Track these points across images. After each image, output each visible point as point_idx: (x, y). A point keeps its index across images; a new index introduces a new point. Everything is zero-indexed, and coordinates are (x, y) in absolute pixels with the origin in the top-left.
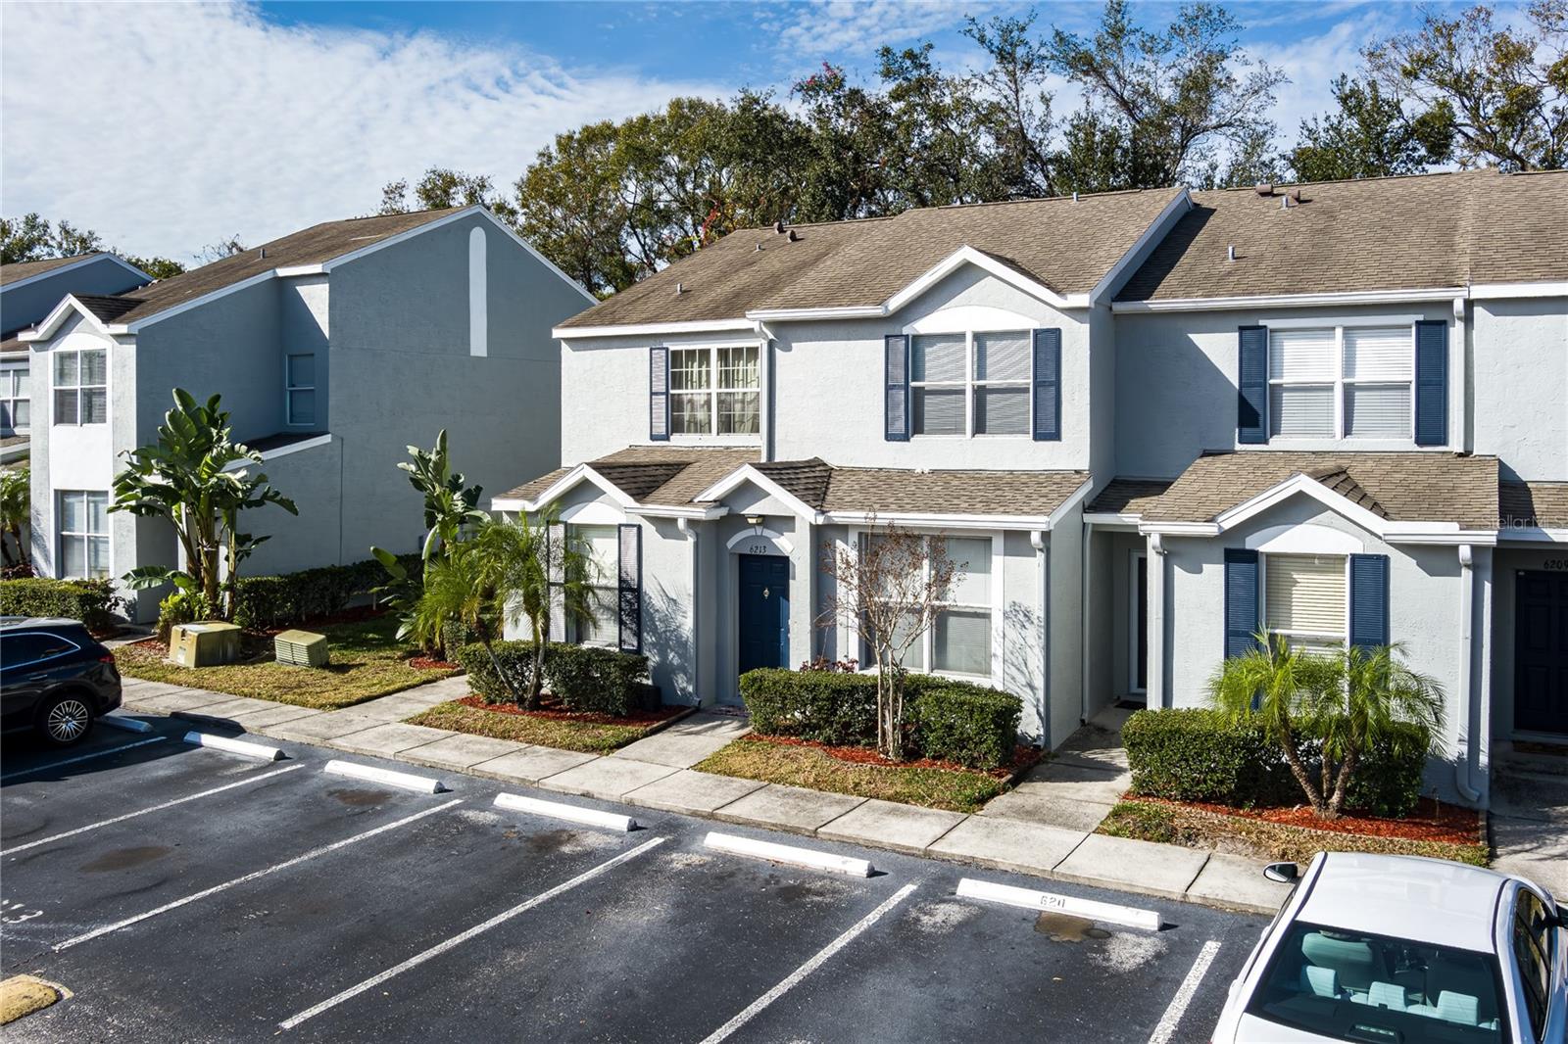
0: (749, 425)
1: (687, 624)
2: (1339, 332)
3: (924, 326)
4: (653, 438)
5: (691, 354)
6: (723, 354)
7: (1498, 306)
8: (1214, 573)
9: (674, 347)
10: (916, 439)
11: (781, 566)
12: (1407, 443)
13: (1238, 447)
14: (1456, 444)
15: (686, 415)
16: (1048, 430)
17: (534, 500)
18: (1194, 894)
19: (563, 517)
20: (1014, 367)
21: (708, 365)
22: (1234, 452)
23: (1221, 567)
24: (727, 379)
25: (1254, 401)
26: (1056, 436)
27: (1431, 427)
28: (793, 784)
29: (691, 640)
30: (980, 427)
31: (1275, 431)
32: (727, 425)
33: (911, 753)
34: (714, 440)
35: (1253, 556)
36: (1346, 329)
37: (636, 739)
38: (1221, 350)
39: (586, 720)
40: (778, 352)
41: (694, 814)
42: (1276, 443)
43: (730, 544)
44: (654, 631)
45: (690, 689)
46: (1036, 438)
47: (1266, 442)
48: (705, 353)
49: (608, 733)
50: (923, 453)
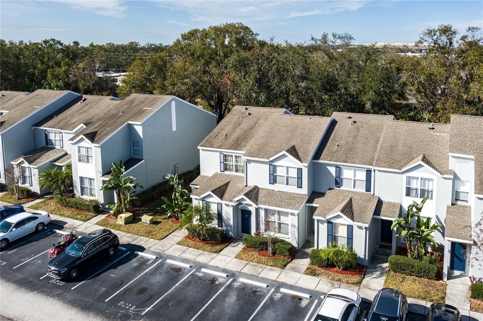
0: (241, 171)
1: (231, 222)
2: (353, 170)
3: (276, 164)
4: (221, 171)
5: (229, 155)
6: (236, 156)
7: (379, 171)
8: (326, 225)
9: (225, 153)
10: (275, 184)
11: (249, 212)
12: (364, 191)
13: (335, 188)
14: (372, 193)
15: (228, 167)
16: (300, 186)
17: (200, 197)
18: (316, 290)
19: (205, 200)
20: (293, 173)
21: (232, 158)
22: (334, 189)
23: (327, 224)
24: (237, 161)
25: (338, 179)
26: (301, 188)
27: (368, 189)
28: (253, 262)
29: (232, 225)
30: (287, 184)
31: (342, 186)
32: (237, 171)
33: (274, 253)
34: (234, 173)
35: (332, 223)
36: (354, 170)
37: (223, 249)
38: (332, 170)
39: (214, 244)
40: (248, 164)
41: (237, 271)
42: (342, 188)
43: (240, 207)
44: (225, 223)
45: (232, 235)
46: (298, 187)
47: (340, 188)
48: (232, 156)
49: (218, 247)
50: (276, 187)
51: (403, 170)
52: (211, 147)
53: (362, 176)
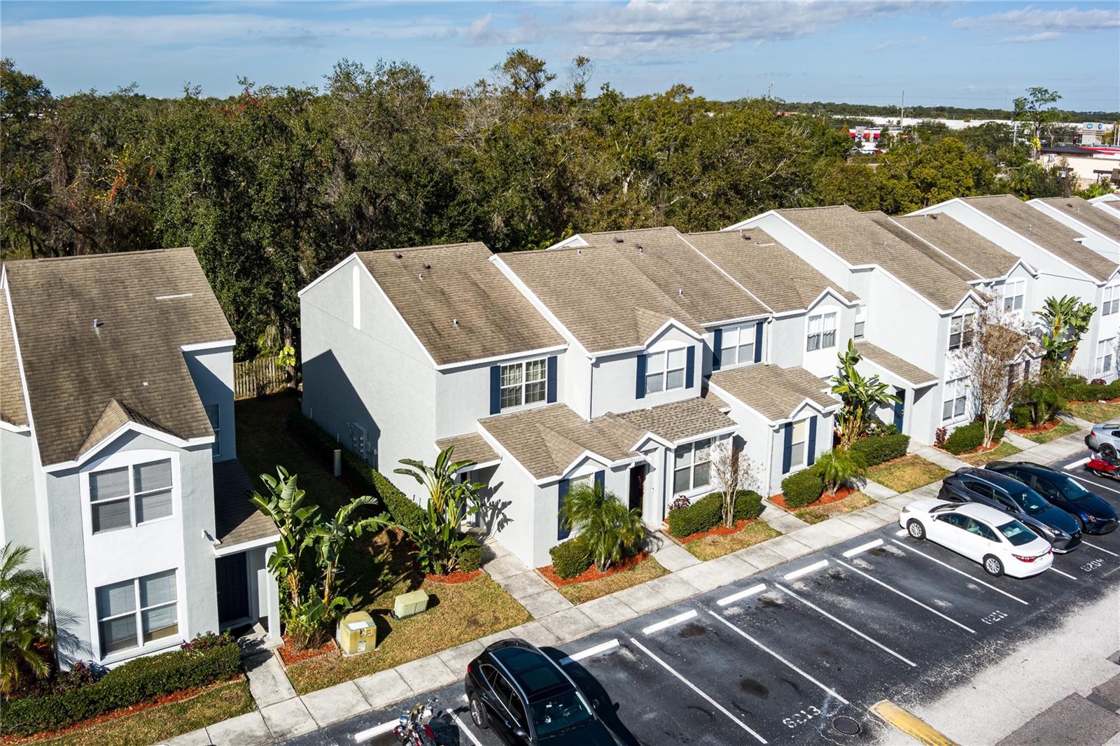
0: (538, 396)
3: (651, 350)
4: (492, 413)
6: (529, 364)
7: (778, 319)
8: (783, 431)
9: (502, 365)
10: (646, 395)
12: (752, 362)
13: (713, 372)
14: (763, 360)
15: (507, 397)
16: (690, 384)
20: (680, 361)
21: (520, 371)
22: (712, 374)
23: (784, 429)
25: (717, 355)
26: (692, 386)
27: (758, 359)
30: (668, 387)
31: (721, 365)
32: (528, 399)
34: (523, 407)
36: (740, 328)
37: (658, 562)
42: (723, 368)
46: (686, 387)
47: (720, 369)
48: (520, 366)
50: (652, 400)
51: (810, 307)
52: (469, 358)
53: (749, 335)
